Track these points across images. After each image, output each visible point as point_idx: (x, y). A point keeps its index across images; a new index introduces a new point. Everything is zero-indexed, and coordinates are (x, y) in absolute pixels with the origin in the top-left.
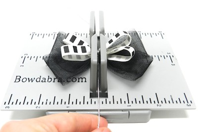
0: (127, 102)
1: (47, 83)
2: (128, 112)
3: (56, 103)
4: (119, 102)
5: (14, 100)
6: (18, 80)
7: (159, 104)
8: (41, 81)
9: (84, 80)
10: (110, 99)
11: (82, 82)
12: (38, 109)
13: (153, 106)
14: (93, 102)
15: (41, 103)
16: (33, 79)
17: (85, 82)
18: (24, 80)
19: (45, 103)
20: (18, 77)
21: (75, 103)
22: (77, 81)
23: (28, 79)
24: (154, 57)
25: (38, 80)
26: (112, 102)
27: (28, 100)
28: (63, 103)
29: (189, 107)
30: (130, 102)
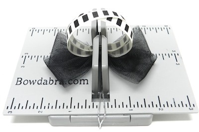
0: (129, 106)
1: (48, 85)
2: (129, 116)
3: (58, 107)
4: (121, 106)
5: (16, 104)
6: (20, 82)
7: (161, 108)
8: (42, 83)
9: (86, 82)
10: (112, 102)
11: (84, 84)
12: (40, 113)
13: (155, 110)
14: (95, 106)
15: (43, 107)
16: (34, 81)
17: (87, 84)
18: (26, 82)
19: (47, 107)
20: (20, 80)
21: (76, 107)
22: (79, 83)
23: (29, 82)
24: (158, 55)
25: (40, 82)
26: (114, 106)
27: (30, 104)
28: (65, 107)
29: (191, 111)
30: (132, 106)
